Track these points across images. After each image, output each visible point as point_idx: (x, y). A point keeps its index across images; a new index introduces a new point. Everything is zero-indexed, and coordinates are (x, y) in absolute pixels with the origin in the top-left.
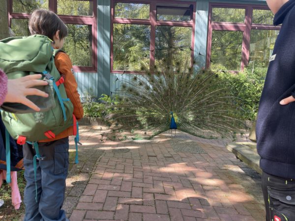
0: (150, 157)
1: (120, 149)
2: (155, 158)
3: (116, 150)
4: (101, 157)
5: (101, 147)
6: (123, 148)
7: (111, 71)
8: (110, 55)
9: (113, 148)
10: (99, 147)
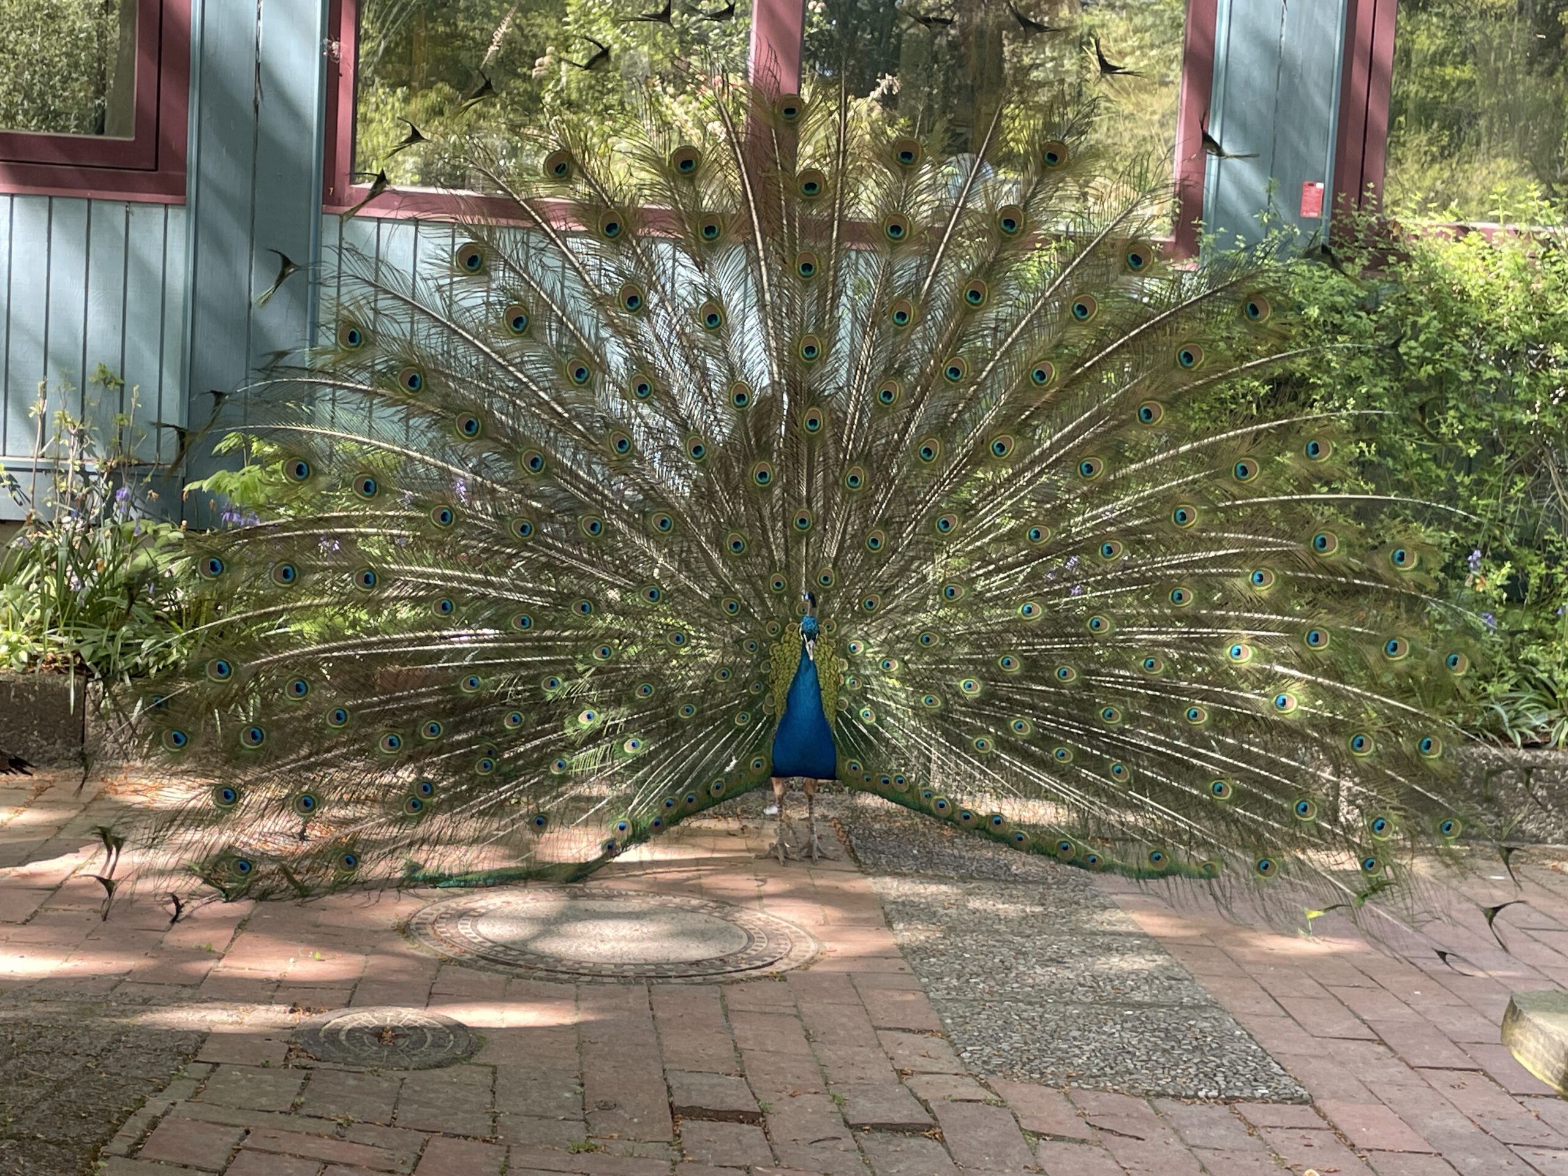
0: (687, 1125)
1: (378, 1033)
2: (751, 1133)
3: (333, 1034)
4: (156, 1105)
5: (177, 1001)
6: (410, 1015)
7: (331, 198)
8: (332, 29)
9: (301, 1018)
10: (148, 1004)
